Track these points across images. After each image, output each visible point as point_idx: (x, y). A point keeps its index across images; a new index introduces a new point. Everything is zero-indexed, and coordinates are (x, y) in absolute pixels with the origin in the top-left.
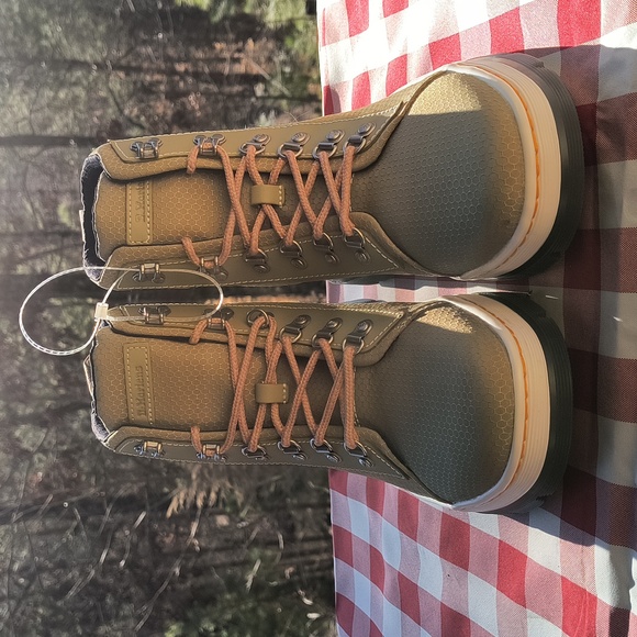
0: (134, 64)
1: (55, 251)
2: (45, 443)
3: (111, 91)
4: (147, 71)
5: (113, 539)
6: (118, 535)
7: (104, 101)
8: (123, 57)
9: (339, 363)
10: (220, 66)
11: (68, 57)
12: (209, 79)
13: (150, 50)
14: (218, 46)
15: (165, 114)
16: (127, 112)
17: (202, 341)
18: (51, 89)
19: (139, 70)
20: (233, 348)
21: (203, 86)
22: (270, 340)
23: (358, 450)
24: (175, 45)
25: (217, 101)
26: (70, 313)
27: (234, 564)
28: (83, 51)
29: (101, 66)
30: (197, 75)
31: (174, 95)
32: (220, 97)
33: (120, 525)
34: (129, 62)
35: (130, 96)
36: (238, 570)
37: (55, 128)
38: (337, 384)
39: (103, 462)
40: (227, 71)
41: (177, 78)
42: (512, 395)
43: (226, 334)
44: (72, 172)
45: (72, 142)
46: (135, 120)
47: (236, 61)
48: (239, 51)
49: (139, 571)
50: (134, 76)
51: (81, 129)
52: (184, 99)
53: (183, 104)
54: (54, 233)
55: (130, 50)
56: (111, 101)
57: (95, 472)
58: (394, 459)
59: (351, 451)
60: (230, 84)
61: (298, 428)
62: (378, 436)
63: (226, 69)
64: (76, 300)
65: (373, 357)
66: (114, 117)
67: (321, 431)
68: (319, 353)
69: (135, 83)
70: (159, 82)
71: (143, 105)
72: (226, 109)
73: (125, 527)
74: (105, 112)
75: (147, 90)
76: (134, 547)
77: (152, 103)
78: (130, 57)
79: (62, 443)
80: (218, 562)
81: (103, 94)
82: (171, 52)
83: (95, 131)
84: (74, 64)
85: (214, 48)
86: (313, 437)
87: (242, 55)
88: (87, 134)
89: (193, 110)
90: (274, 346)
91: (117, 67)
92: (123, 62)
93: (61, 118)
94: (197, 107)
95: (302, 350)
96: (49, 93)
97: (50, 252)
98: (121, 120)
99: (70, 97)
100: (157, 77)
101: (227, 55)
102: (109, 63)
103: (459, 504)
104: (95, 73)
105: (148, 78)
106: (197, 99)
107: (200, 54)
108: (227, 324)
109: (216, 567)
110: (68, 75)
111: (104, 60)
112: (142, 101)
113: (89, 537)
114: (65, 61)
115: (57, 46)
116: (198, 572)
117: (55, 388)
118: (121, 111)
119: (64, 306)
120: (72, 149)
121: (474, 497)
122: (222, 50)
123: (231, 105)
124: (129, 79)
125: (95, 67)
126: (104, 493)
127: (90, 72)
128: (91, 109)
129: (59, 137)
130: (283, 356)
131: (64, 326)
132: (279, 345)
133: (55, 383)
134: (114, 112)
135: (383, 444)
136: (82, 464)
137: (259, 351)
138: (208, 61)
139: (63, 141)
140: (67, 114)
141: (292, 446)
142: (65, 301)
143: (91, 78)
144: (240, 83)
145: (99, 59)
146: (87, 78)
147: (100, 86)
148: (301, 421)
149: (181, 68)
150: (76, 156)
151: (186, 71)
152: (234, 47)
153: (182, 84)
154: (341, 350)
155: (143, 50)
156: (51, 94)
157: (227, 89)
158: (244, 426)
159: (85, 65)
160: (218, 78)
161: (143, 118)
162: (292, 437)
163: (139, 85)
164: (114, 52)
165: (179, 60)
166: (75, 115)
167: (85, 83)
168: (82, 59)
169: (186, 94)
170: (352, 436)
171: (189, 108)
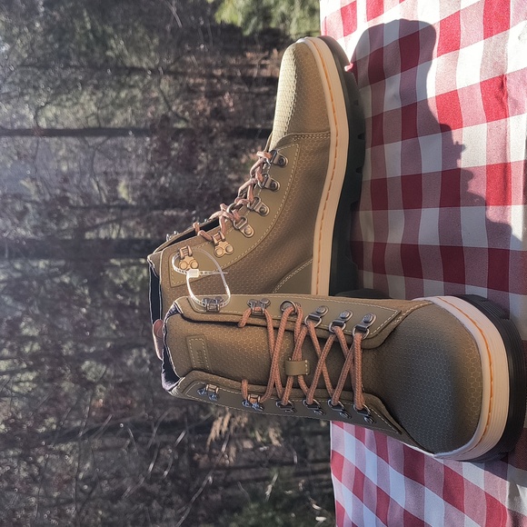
0: (180, 70)
1: (116, 221)
2: (105, 376)
3: (162, 92)
4: (191, 75)
5: (159, 455)
6: (162, 452)
7: (157, 100)
8: (172, 64)
9: (349, 345)
10: (250, 71)
11: (128, 65)
12: (241, 81)
13: (193, 58)
14: (249, 55)
15: (204, 110)
16: (174, 108)
17: (247, 325)
18: (114, 90)
19: (184, 74)
20: (271, 330)
21: (235, 87)
22: (298, 324)
23: (364, 410)
24: (213, 54)
25: (247, 100)
26: (127, 272)
27: (257, 480)
28: (140, 60)
29: (155, 72)
30: (231, 78)
31: (213, 95)
32: (250, 96)
33: (164, 445)
34: (177, 68)
35: (177, 95)
36: (259, 485)
37: (116, 122)
38: (349, 361)
39: (152, 392)
40: (255, 74)
41: (215, 81)
42: (481, 379)
43: (265, 319)
44: (130, 157)
45: (131, 133)
46: (180, 114)
47: (263, 66)
48: (266, 58)
49: (180, 482)
50: (181, 79)
51: (137, 122)
52: (221, 98)
53: (219, 102)
54: (115, 207)
55: (177, 59)
56: (162, 100)
57: (145, 401)
58: (391, 419)
59: (358, 411)
60: (257, 86)
61: (320, 391)
62: (380, 401)
63: (255, 72)
64: (132, 261)
65: (376, 342)
66: (164, 112)
67: (337, 394)
68: (334, 336)
69: (181, 85)
70: (201, 85)
71: (187, 103)
72: (255, 106)
73: (169, 447)
74: (156, 108)
75: (191, 91)
76: (176, 463)
77: (195, 101)
78: (177, 64)
79: (119, 377)
80: (244, 478)
81: (155, 95)
82: (210, 60)
83: (149, 124)
84: (133, 70)
85: (245, 56)
86: (330, 398)
87: (268, 62)
88: (142, 126)
89: (228, 107)
90: (301, 329)
91: (167, 72)
92: (172, 68)
93: (122, 114)
94: (231, 104)
95: (322, 333)
96: (112, 94)
97: (111, 222)
98: (170, 114)
99: (129, 97)
100: (199, 80)
101: (256, 62)
102: (160, 69)
103: (440, 454)
104: (149, 77)
105: (192, 81)
106: (230, 97)
107: (233, 61)
108: (267, 312)
109: (242, 482)
110: (128, 79)
111: (157, 67)
112: (186, 100)
113: (140, 453)
114: (126, 68)
115: (120, 56)
116: (227, 485)
117: (115, 332)
118: (170, 109)
119: (122, 266)
120: (130, 139)
121: (451, 450)
122: (252, 59)
123: (258, 103)
124: (176, 82)
125: (150, 72)
126: (152, 417)
127: (145, 77)
128: (146, 106)
129: (120, 129)
130: (308, 337)
131: (122, 282)
132: (304, 328)
133: (114, 327)
134: (164, 109)
135: (383, 407)
136: (134, 393)
137: (290, 332)
138: (241, 67)
139: (122, 132)
140: (126, 111)
141: (314, 403)
142: (123, 261)
143: (146, 81)
144: (266, 85)
145: (152, 66)
146: (142, 81)
147: (153, 87)
148: (322, 386)
149: (218, 72)
150: (134, 144)
151: (223, 75)
152: (262, 55)
153: (219, 86)
154: (352, 336)
155: (188, 59)
156: (114, 94)
157: (256, 90)
158: (279, 386)
159: (141, 71)
160: (248, 80)
161: (187, 114)
162: (315, 397)
163: (184, 86)
164: (165, 60)
165: (217, 67)
166: (133, 111)
167: (141, 85)
168: (139, 66)
169: (222, 94)
170: (360, 400)
171: (224, 105)
